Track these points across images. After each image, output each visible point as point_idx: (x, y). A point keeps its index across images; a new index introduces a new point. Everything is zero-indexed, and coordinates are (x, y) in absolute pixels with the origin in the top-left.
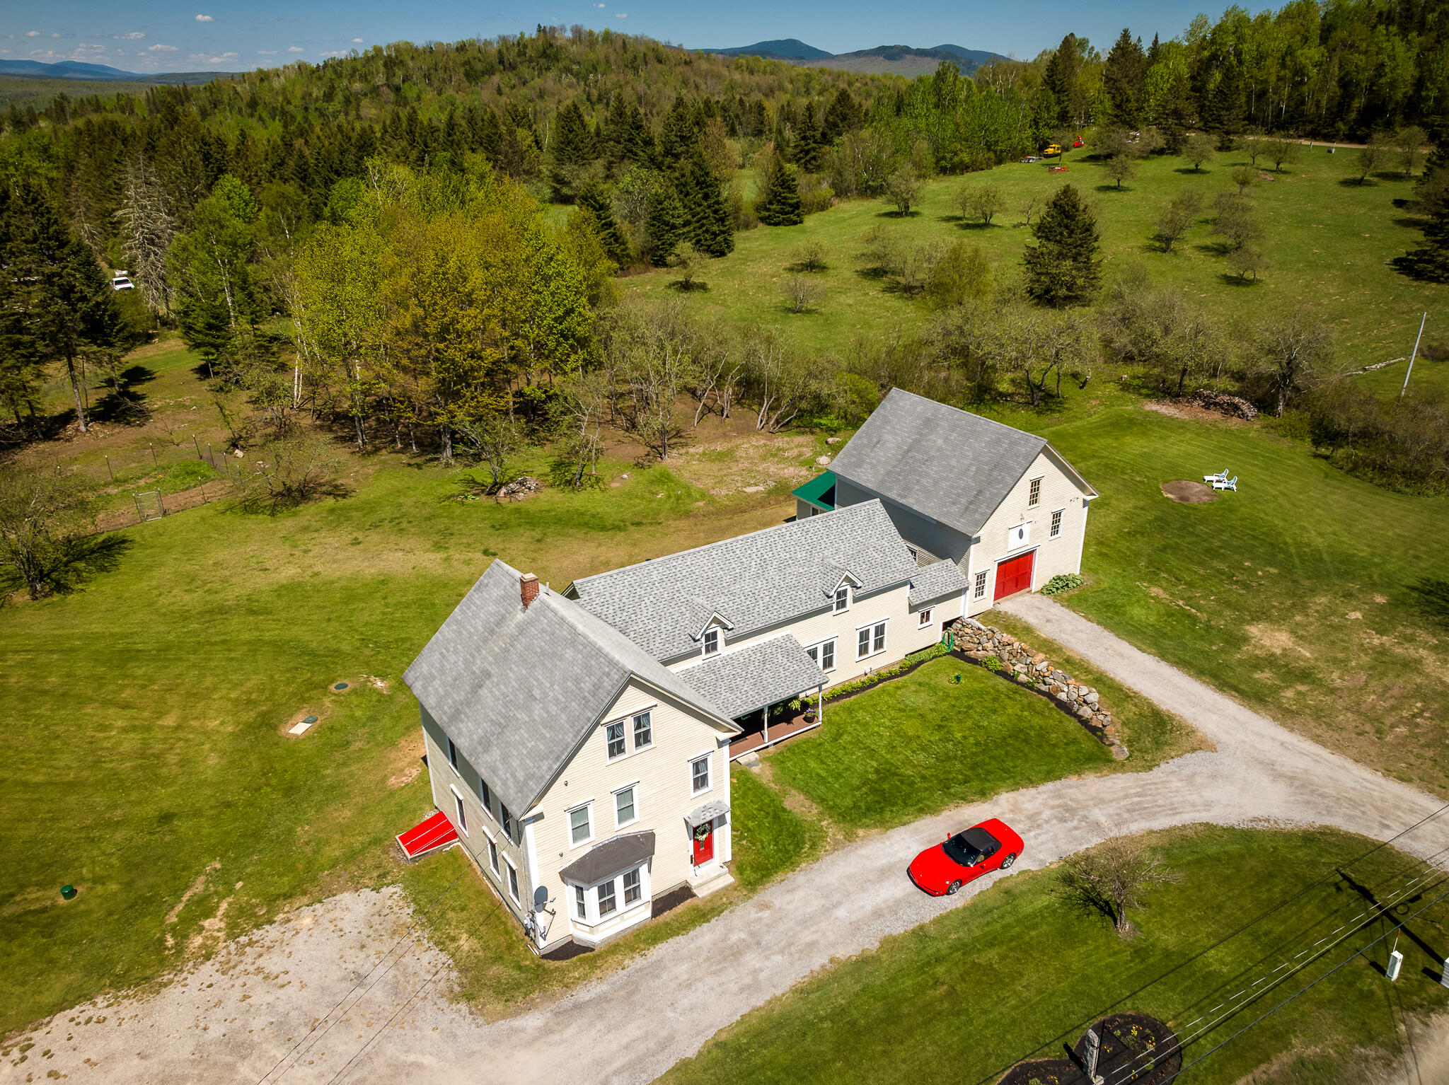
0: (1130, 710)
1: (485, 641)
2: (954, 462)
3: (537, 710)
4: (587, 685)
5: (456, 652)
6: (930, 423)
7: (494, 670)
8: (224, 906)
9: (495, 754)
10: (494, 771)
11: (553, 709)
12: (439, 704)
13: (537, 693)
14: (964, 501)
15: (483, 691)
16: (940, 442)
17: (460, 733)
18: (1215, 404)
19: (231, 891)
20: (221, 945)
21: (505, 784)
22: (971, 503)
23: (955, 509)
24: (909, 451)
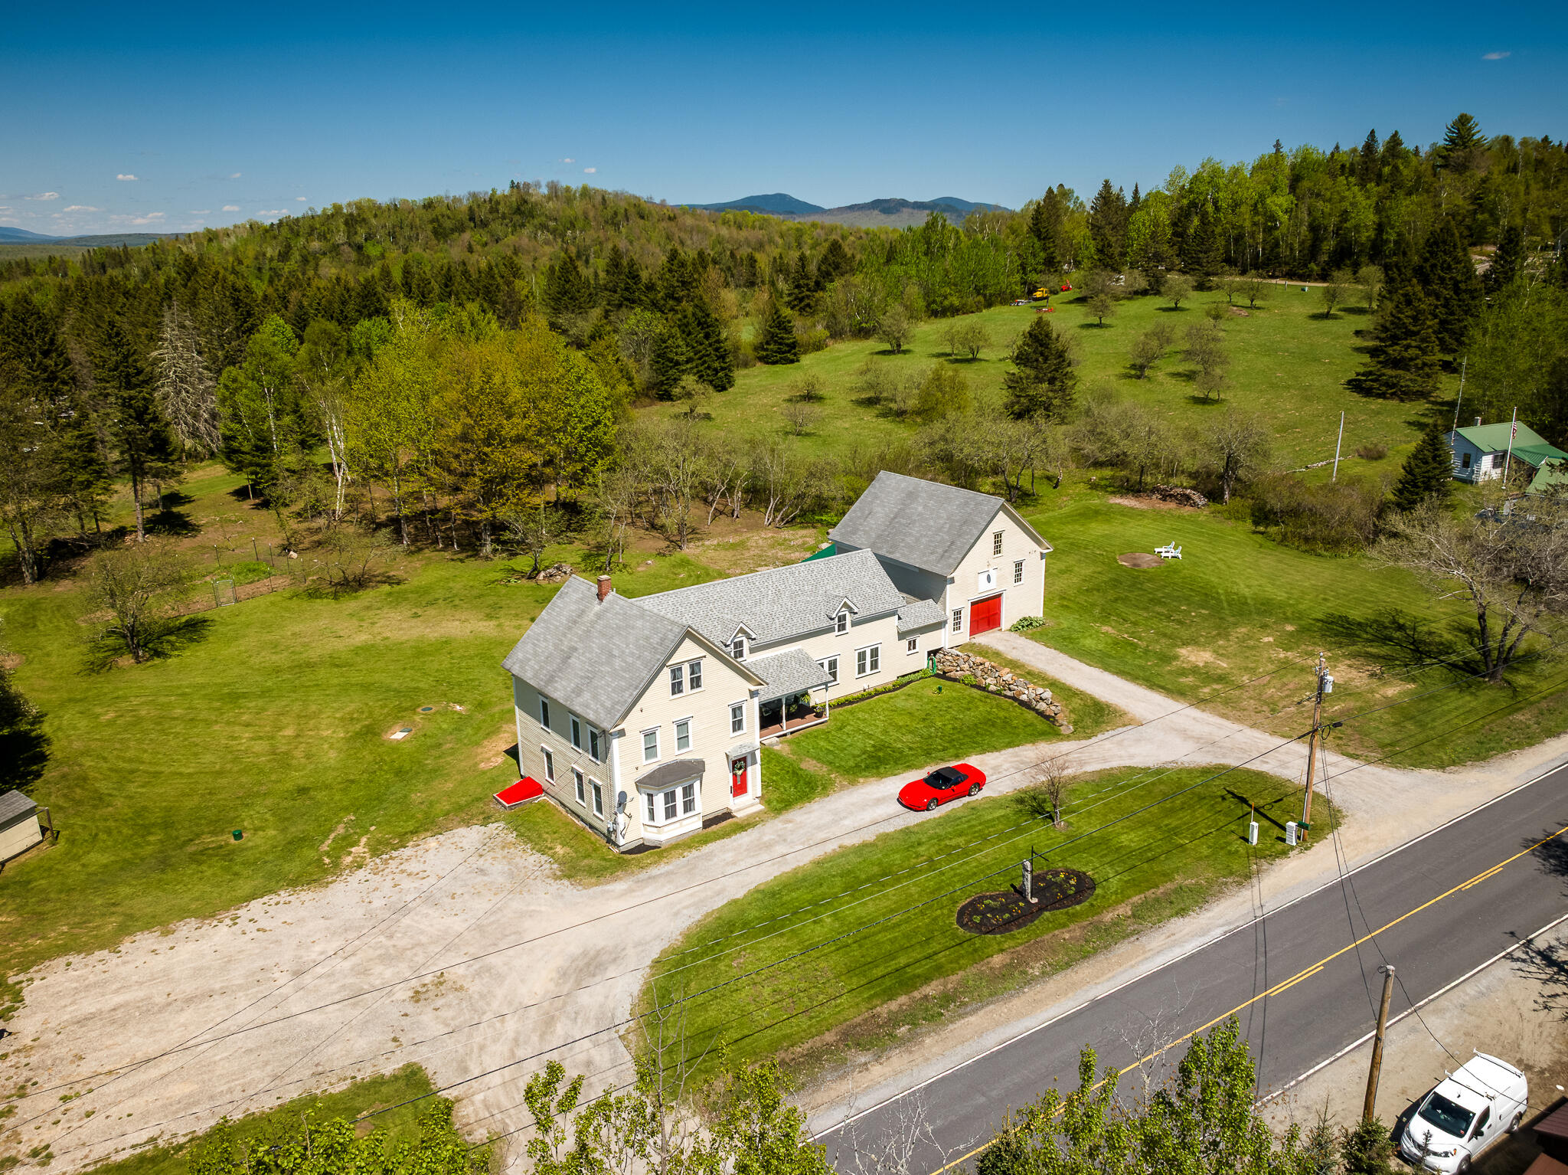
0: (1076, 703)
1: (570, 628)
2: (932, 523)
3: (617, 663)
4: (655, 640)
5: (545, 640)
6: (912, 496)
7: (579, 645)
8: (364, 840)
9: (587, 696)
10: (587, 706)
11: (630, 660)
12: (536, 676)
13: (616, 652)
14: (940, 551)
15: (572, 660)
16: (920, 509)
17: (556, 689)
18: (1171, 496)
19: (367, 832)
20: (368, 860)
21: (596, 712)
22: (946, 551)
23: (933, 557)
24: (895, 518)
